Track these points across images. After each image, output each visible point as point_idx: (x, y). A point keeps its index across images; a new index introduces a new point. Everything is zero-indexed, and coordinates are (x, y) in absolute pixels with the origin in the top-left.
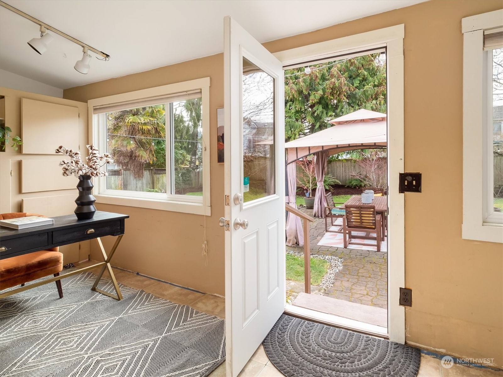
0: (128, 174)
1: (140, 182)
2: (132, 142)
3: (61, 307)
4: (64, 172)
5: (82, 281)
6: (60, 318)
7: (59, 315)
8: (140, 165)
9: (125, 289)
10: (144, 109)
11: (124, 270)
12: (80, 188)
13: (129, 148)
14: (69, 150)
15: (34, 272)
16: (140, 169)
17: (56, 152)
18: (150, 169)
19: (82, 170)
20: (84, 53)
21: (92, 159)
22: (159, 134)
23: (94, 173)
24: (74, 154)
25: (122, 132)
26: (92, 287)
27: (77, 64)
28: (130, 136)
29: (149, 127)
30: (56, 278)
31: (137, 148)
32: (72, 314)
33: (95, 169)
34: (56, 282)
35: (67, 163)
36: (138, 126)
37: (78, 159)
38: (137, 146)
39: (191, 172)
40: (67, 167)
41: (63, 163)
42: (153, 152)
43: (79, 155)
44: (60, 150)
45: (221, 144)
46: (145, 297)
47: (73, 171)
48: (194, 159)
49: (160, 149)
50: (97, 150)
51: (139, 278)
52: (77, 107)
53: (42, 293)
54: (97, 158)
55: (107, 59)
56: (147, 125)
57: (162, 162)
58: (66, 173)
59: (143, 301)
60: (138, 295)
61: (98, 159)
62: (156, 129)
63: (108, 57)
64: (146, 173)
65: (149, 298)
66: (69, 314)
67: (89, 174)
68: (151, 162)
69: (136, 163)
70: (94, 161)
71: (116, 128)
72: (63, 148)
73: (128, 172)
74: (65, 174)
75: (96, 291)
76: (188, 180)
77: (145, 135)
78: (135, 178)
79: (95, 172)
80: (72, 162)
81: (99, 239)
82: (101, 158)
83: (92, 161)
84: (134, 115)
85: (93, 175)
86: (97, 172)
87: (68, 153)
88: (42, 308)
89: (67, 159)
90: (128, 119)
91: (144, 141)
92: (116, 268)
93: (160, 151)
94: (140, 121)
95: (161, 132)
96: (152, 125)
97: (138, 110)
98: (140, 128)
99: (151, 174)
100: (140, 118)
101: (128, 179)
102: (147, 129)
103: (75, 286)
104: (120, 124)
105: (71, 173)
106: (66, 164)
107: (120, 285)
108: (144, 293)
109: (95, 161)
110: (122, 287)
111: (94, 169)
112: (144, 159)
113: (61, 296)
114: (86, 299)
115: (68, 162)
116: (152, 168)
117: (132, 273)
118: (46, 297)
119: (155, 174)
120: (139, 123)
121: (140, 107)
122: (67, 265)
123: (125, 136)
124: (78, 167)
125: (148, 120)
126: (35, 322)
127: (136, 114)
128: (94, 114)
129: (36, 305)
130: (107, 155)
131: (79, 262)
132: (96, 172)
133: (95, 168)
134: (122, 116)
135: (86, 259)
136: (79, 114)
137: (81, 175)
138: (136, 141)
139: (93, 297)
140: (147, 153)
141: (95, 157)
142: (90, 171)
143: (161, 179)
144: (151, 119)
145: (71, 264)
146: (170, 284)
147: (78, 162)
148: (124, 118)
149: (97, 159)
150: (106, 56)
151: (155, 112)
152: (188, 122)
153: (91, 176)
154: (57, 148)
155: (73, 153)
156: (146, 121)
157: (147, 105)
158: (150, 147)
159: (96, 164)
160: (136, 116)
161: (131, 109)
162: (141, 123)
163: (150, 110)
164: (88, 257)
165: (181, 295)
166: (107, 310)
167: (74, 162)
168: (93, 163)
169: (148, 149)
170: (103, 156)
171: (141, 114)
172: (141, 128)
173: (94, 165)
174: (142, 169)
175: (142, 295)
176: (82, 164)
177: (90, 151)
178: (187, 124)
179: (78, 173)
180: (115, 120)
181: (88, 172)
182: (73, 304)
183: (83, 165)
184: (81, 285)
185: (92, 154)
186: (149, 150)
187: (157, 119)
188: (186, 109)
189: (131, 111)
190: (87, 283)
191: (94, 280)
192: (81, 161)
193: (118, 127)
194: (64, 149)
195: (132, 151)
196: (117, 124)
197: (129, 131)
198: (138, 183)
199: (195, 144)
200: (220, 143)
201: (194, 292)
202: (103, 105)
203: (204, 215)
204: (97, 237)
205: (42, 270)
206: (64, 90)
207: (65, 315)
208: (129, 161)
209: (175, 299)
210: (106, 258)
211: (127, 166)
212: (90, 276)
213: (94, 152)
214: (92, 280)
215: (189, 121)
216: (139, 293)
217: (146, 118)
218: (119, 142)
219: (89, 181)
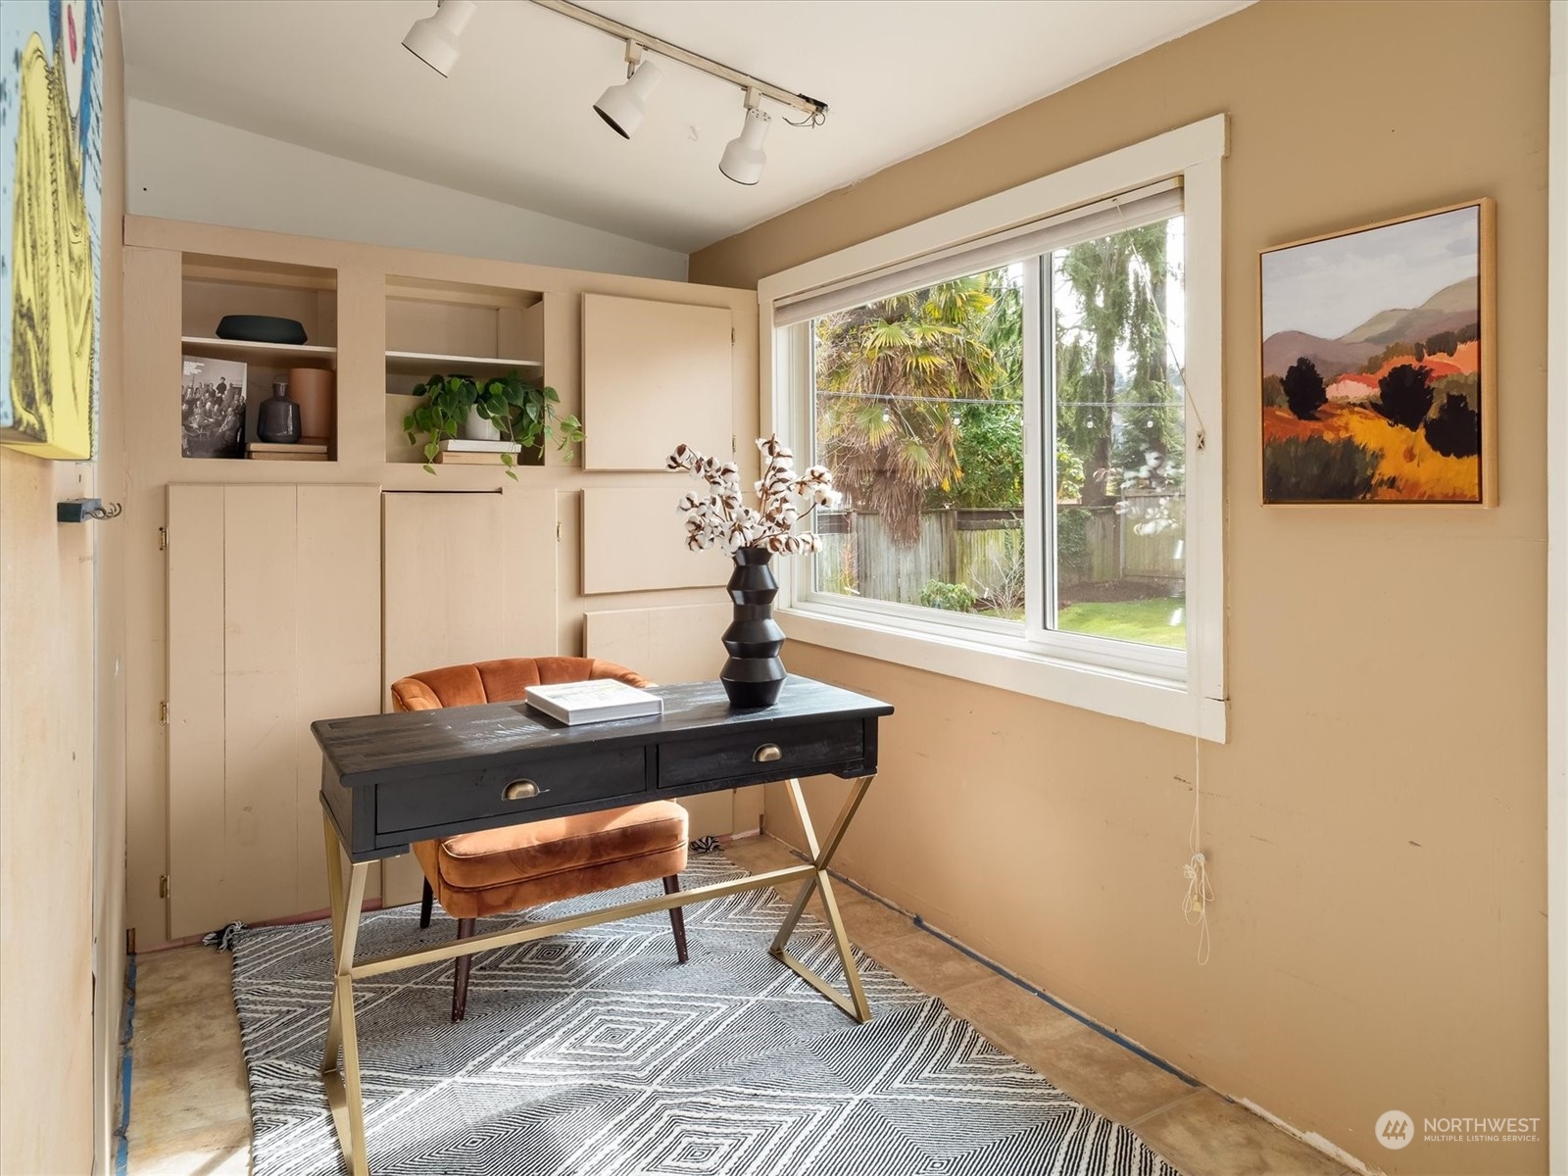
0: (872, 528)
1: (910, 556)
2: (886, 418)
3: (682, 999)
4: (690, 535)
5: (743, 912)
6: (680, 1043)
7: (676, 1029)
8: (910, 495)
9: (876, 976)
10: (923, 295)
11: (873, 897)
12: (738, 594)
13: (874, 440)
14: (706, 459)
15: (612, 862)
16: (908, 512)
17: (670, 466)
18: (941, 512)
19: (744, 530)
20: (749, 110)
21: (772, 491)
22: (971, 382)
23: (781, 543)
24: (719, 473)
25: (855, 384)
26: (771, 944)
27: (728, 154)
28: (879, 396)
29: (939, 361)
30: (669, 901)
31: (901, 436)
32: (711, 1036)
33: (784, 526)
34: (671, 910)
35: (701, 504)
36: (904, 360)
37: (731, 489)
38: (901, 430)
39: (1088, 523)
40: (698, 520)
41: (688, 505)
42: (953, 449)
43: (735, 476)
44: (679, 460)
45: (1281, 419)
46: (949, 1030)
47: (717, 532)
48: (1133, 482)
49: (974, 437)
50: (790, 456)
51: (921, 940)
52: (728, 308)
53: (632, 929)
54: (788, 484)
55: (819, 118)
56: (933, 355)
57: (981, 485)
58: (696, 541)
59: (943, 1048)
60: (923, 1015)
61: (792, 487)
62: (964, 365)
63: (821, 112)
64: (927, 523)
65: (966, 1040)
66: (703, 1034)
67: (764, 543)
68: (946, 487)
69: (896, 491)
70: (779, 496)
71: (837, 370)
72: (687, 451)
73: (871, 520)
74: (693, 543)
75: (783, 963)
76: (1076, 552)
77: (925, 388)
78: (894, 541)
79: (783, 538)
80: (714, 502)
81: (794, 783)
82: (802, 483)
83: (773, 497)
84: (890, 321)
85: (778, 550)
86: (789, 538)
87: (702, 469)
88: (632, 986)
89: (700, 490)
90: (872, 337)
91: (921, 409)
92: (846, 882)
93: (974, 444)
94: (909, 342)
95: (978, 375)
96: (950, 351)
97: (903, 302)
98: (911, 363)
99: (946, 528)
100: (911, 330)
101: (872, 546)
102: (933, 366)
103: (723, 926)
104: (848, 356)
105: (712, 539)
106: (697, 507)
107: (860, 954)
108: (945, 1013)
109: (781, 495)
110: (866, 964)
111: (778, 524)
112: (923, 476)
113: (683, 959)
114: (756, 987)
115: (703, 501)
116: (947, 507)
117: (897, 914)
118: (642, 947)
119: (960, 527)
120: (906, 348)
121: (909, 288)
122: (701, 840)
123: (864, 396)
124: (731, 520)
125: (938, 336)
126: (613, 1035)
127: (896, 315)
128: (777, 325)
129: (618, 972)
130: (821, 475)
131: (731, 834)
132: (786, 536)
133: (781, 522)
134: (852, 328)
135: (751, 829)
136: (733, 330)
137: (740, 548)
138: (896, 413)
139: (776, 983)
140: (930, 455)
141: (784, 481)
142: (768, 533)
143: (977, 549)
144: (947, 330)
145: (712, 838)
146: (1042, 995)
147: (730, 501)
148: (859, 335)
149: (789, 488)
150: (814, 108)
151: (959, 303)
152: (1076, 331)
153: (770, 550)
154: (673, 452)
155: (718, 471)
156: (930, 340)
157: (930, 281)
158: (941, 433)
159: (786, 506)
160: (896, 323)
161: (882, 299)
162: (914, 348)
163: (943, 298)
164: (758, 824)
165: (1089, 1059)
166: (818, 1049)
167: (719, 501)
168: (777, 504)
169: (935, 440)
170: (809, 477)
171: (912, 315)
172: (914, 364)
173: (779, 510)
174: (917, 511)
175: (939, 1022)
176: (744, 508)
177: (769, 460)
178: (1072, 340)
179: (730, 540)
180: (833, 343)
181: (760, 539)
182: (716, 995)
183: (747, 512)
184: (739, 927)
185: (772, 472)
186: (938, 441)
187: (967, 329)
188: (1074, 279)
189: (882, 306)
190: (757, 921)
191: (779, 915)
192: (739, 496)
193: (840, 367)
194: (692, 455)
195: (885, 448)
196: (839, 357)
197: (875, 380)
198: (901, 557)
199: (1106, 416)
200: (1277, 413)
201: (1142, 1060)
202: (803, 292)
203: (1194, 734)
204: (789, 778)
205: (630, 859)
206: (691, 255)
207: (693, 1033)
208: (875, 481)
209: (1066, 1076)
210: (816, 852)
211: (869, 499)
212: (765, 896)
213: (781, 463)
214: (770, 915)
215: (1080, 328)
216: (926, 1009)
217: (931, 330)
218: (845, 420)
219: (765, 567)
